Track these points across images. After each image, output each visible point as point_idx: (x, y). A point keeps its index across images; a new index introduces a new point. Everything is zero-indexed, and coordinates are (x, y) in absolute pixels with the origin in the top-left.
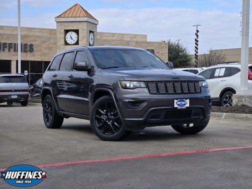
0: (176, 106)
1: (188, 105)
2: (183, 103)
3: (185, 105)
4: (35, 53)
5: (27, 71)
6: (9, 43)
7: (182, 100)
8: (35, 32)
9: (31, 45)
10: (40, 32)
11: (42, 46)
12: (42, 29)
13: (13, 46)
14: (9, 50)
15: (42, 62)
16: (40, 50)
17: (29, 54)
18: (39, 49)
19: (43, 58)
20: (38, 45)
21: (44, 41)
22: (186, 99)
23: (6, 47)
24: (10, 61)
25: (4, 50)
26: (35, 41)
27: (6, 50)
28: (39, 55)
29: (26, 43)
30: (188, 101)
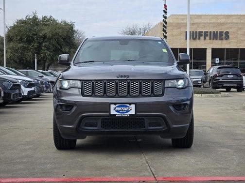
0: (113, 112)
1: (133, 112)
2: (125, 109)
3: (128, 111)
4: (230, 41)
5: (218, 59)
6: (205, 32)
7: (123, 105)
8: (233, 19)
9: (227, 33)
10: (239, 18)
11: (239, 32)
12: (241, 15)
13: (209, 34)
14: (205, 39)
15: (238, 49)
16: (237, 37)
17: (225, 41)
18: (235, 36)
19: (238, 45)
20: (234, 32)
21: (240, 28)
22: (130, 104)
23: (202, 35)
24: (206, 49)
25: (199, 39)
26: (231, 28)
27: (202, 38)
28: (235, 42)
29: (222, 31)
30: (133, 106)
